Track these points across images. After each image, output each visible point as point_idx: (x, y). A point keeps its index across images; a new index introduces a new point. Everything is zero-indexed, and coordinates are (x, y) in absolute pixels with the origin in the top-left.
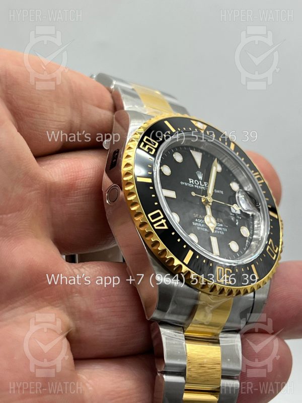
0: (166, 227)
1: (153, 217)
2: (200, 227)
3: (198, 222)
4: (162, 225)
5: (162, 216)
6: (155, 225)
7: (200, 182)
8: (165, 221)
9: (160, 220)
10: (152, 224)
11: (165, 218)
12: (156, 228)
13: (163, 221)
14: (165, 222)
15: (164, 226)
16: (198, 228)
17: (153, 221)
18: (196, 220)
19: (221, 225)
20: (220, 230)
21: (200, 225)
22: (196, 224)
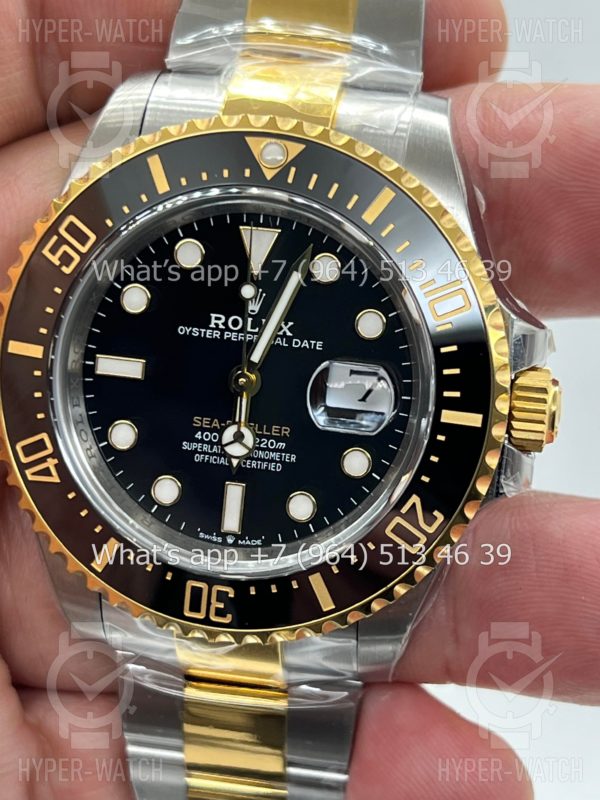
0: (56, 479)
1: (28, 451)
2: (205, 453)
3: (202, 441)
4: (46, 472)
5: (50, 449)
6: (28, 472)
7: (250, 320)
8: (56, 461)
9: (43, 460)
10: (23, 467)
11: (57, 454)
12: (30, 478)
13: (51, 463)
14: (56, 466)
15: (50, 474)
16: (198, 458)
17: (24, 460)
18: (198, 435)
19: (282, 445)
20: (272, 461)
21: (206, 448)
22: (194, 446)
